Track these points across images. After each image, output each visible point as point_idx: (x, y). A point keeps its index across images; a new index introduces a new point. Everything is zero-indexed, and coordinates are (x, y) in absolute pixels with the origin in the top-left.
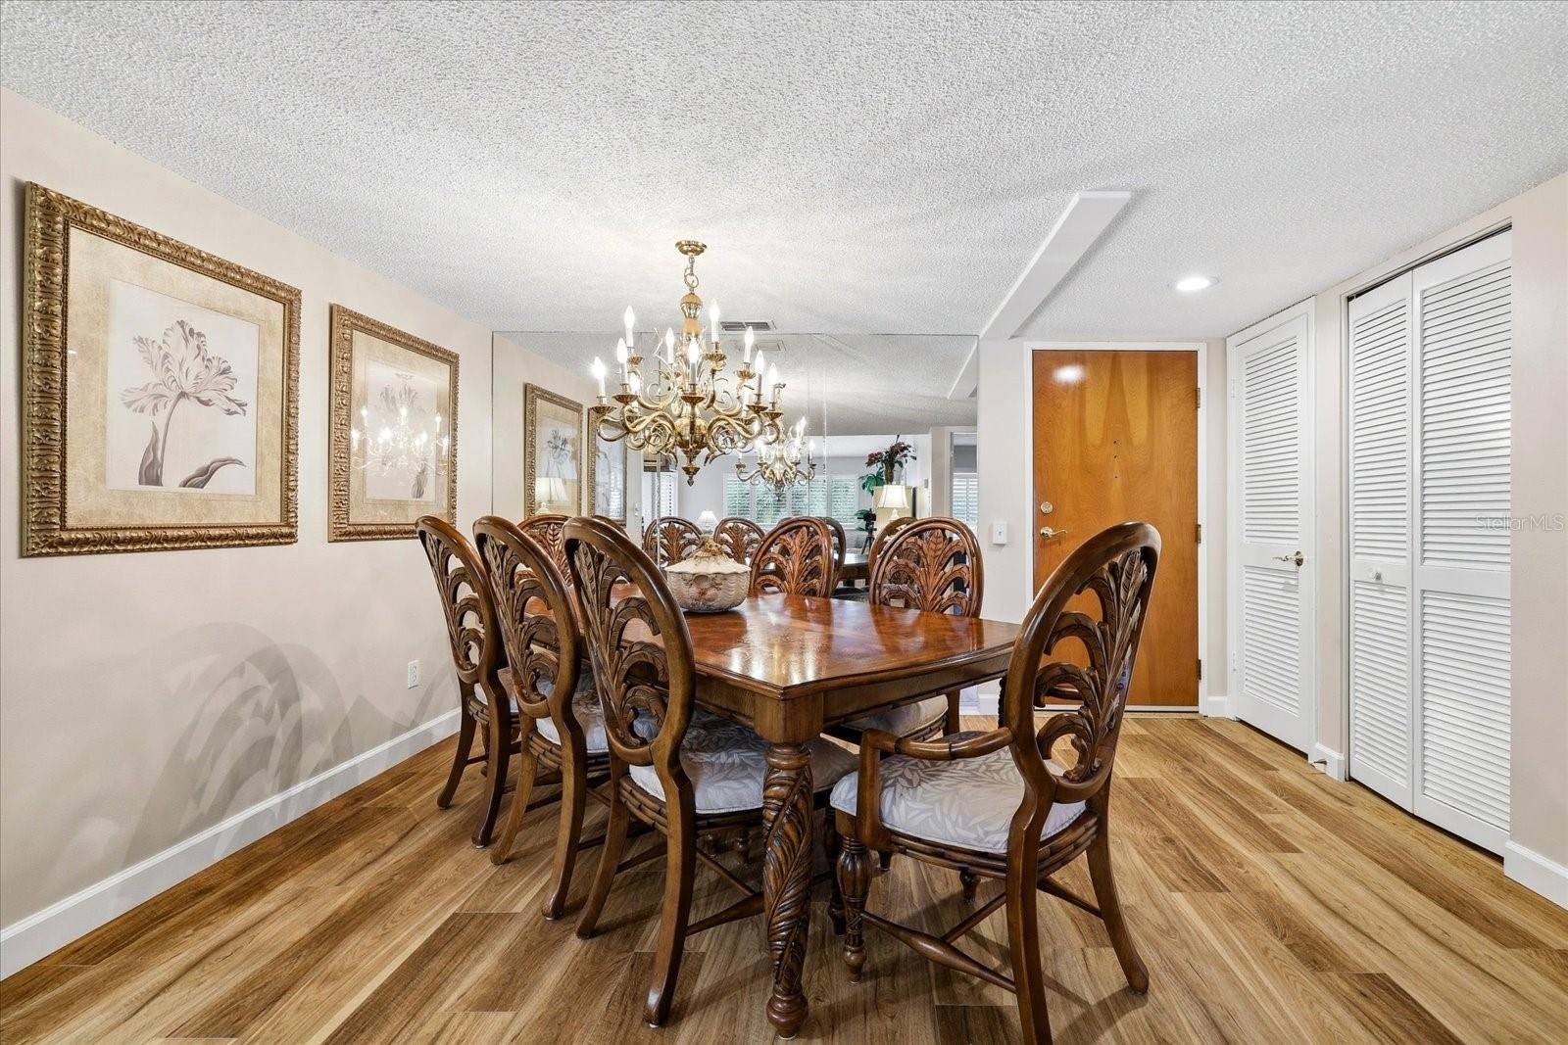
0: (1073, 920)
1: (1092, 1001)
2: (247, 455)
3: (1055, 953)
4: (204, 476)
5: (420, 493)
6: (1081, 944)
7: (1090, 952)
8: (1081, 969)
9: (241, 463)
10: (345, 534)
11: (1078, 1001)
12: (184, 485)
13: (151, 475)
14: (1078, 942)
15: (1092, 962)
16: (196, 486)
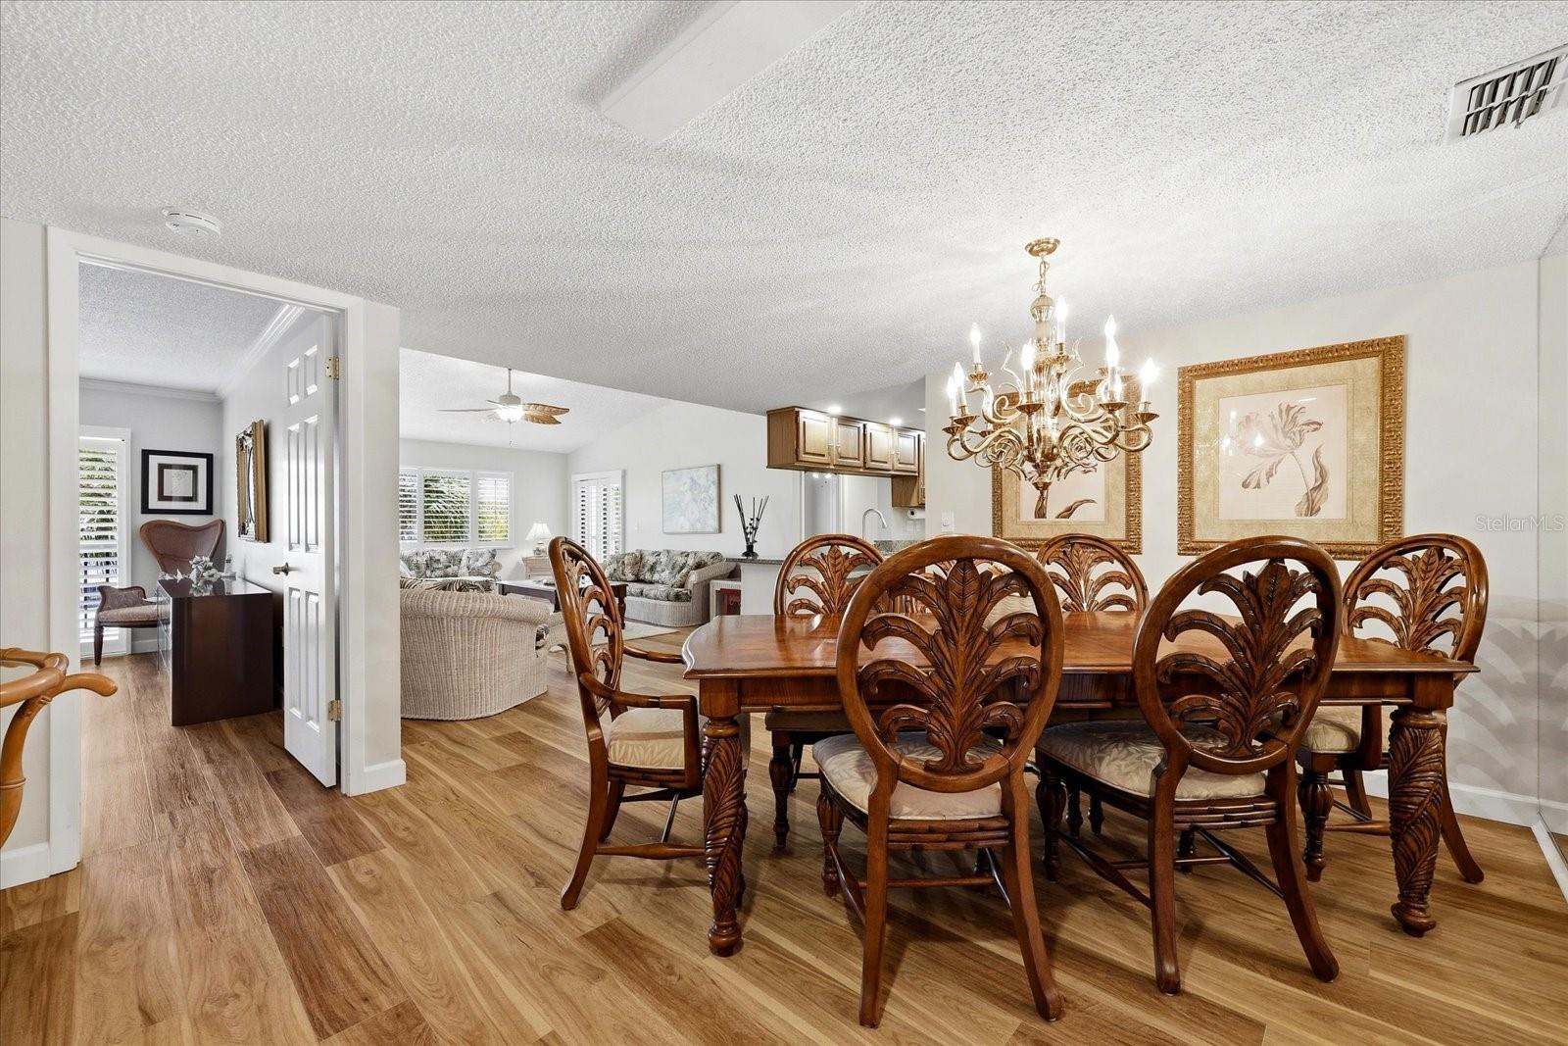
0: (641, 935)
1: (599, 886)
2: (1099, 496)
3: (639, 901)
4: (1069, 512)
5: (1312, 509)
6: (624, 918)
7: (615, 915)
8: (614, 900)
9: (1093, 501)
10: (1188, 549)
11: (608, 881)
12: (1058, 517)
13: (1040, 513)
14: (627, 918)
15: (609, 909)
16: (1065, 517)
